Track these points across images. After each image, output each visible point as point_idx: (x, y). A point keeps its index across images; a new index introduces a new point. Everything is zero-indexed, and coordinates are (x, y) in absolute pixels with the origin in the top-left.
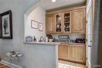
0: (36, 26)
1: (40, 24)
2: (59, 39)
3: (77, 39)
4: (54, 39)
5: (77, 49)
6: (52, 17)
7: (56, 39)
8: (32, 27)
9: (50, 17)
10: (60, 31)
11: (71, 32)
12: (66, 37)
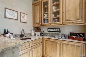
0: (14, 16)
1: (22, 15)
2: (48, 32)
3: (71, 33)
4: (42, 32)
5: (71, 49)
6: (38, 6)
7: (45, 32)
8: (5, 17)
9: (37, 6)
10: (48, 22)
11: (61, 24)
12: (57, 30)
